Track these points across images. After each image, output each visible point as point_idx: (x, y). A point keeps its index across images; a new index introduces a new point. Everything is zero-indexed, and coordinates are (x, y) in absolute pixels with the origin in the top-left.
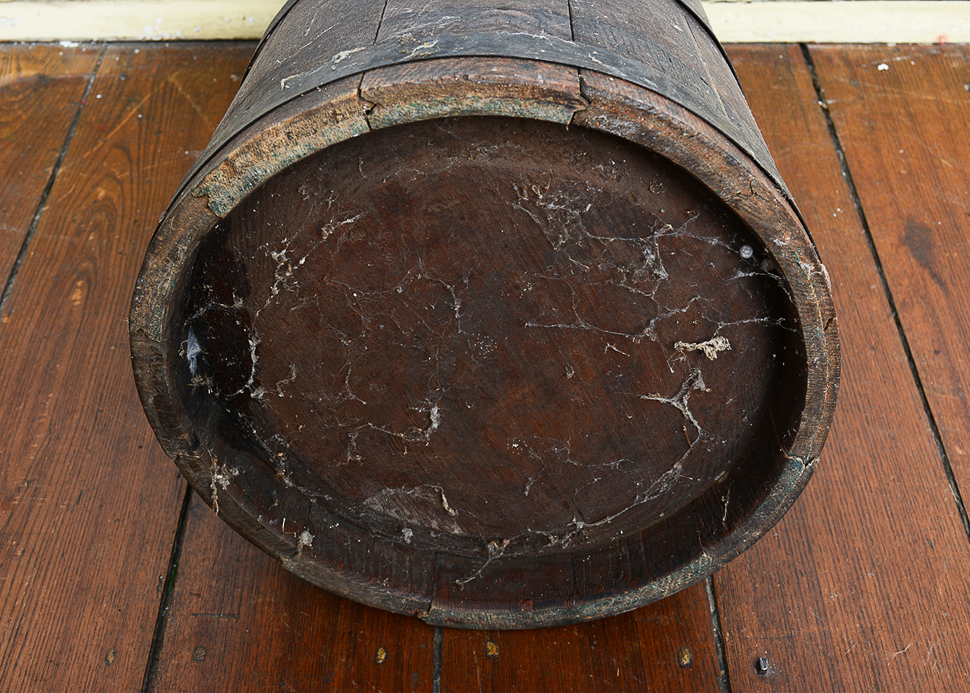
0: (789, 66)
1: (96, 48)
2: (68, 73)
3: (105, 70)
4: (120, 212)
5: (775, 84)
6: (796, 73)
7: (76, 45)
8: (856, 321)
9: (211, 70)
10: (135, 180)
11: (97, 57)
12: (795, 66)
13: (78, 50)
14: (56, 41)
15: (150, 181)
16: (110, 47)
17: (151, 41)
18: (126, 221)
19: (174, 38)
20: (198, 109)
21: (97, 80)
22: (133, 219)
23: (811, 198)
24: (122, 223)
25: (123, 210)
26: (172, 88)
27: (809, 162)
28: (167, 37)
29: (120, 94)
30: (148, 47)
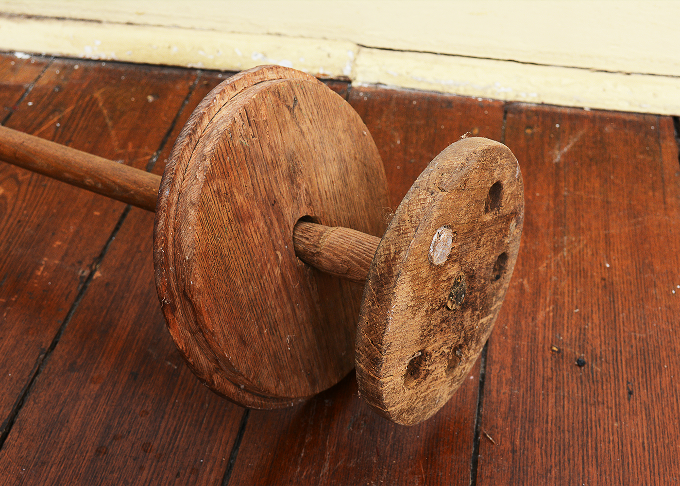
0: (658, 136)
1: (42, 61)
2: (12, 80)
3: (44, 81)
4: (9, 211)
5: (641, 153)
6: (663, 145)
7: (27, 57)
8: (672, 409)
9: (133, 89)
10: (33, 183)
11: (41, 69)
12: (664, 138)
13: (28, 62)
14: (12, 52)
15: (45, 186)
16: (56, 61)
17: (89, 60)
18: (11, 220)
19: (109, 58)
20: (110, 123)
21: (34, 89)
22: (17, 219)
23: (653, 271)
24: (7, 221)
25: (13, 210)
26: (94, 102)
27: (659, 235)
28: (103, 57)
29: (49, 104)
30: (86, 64)
